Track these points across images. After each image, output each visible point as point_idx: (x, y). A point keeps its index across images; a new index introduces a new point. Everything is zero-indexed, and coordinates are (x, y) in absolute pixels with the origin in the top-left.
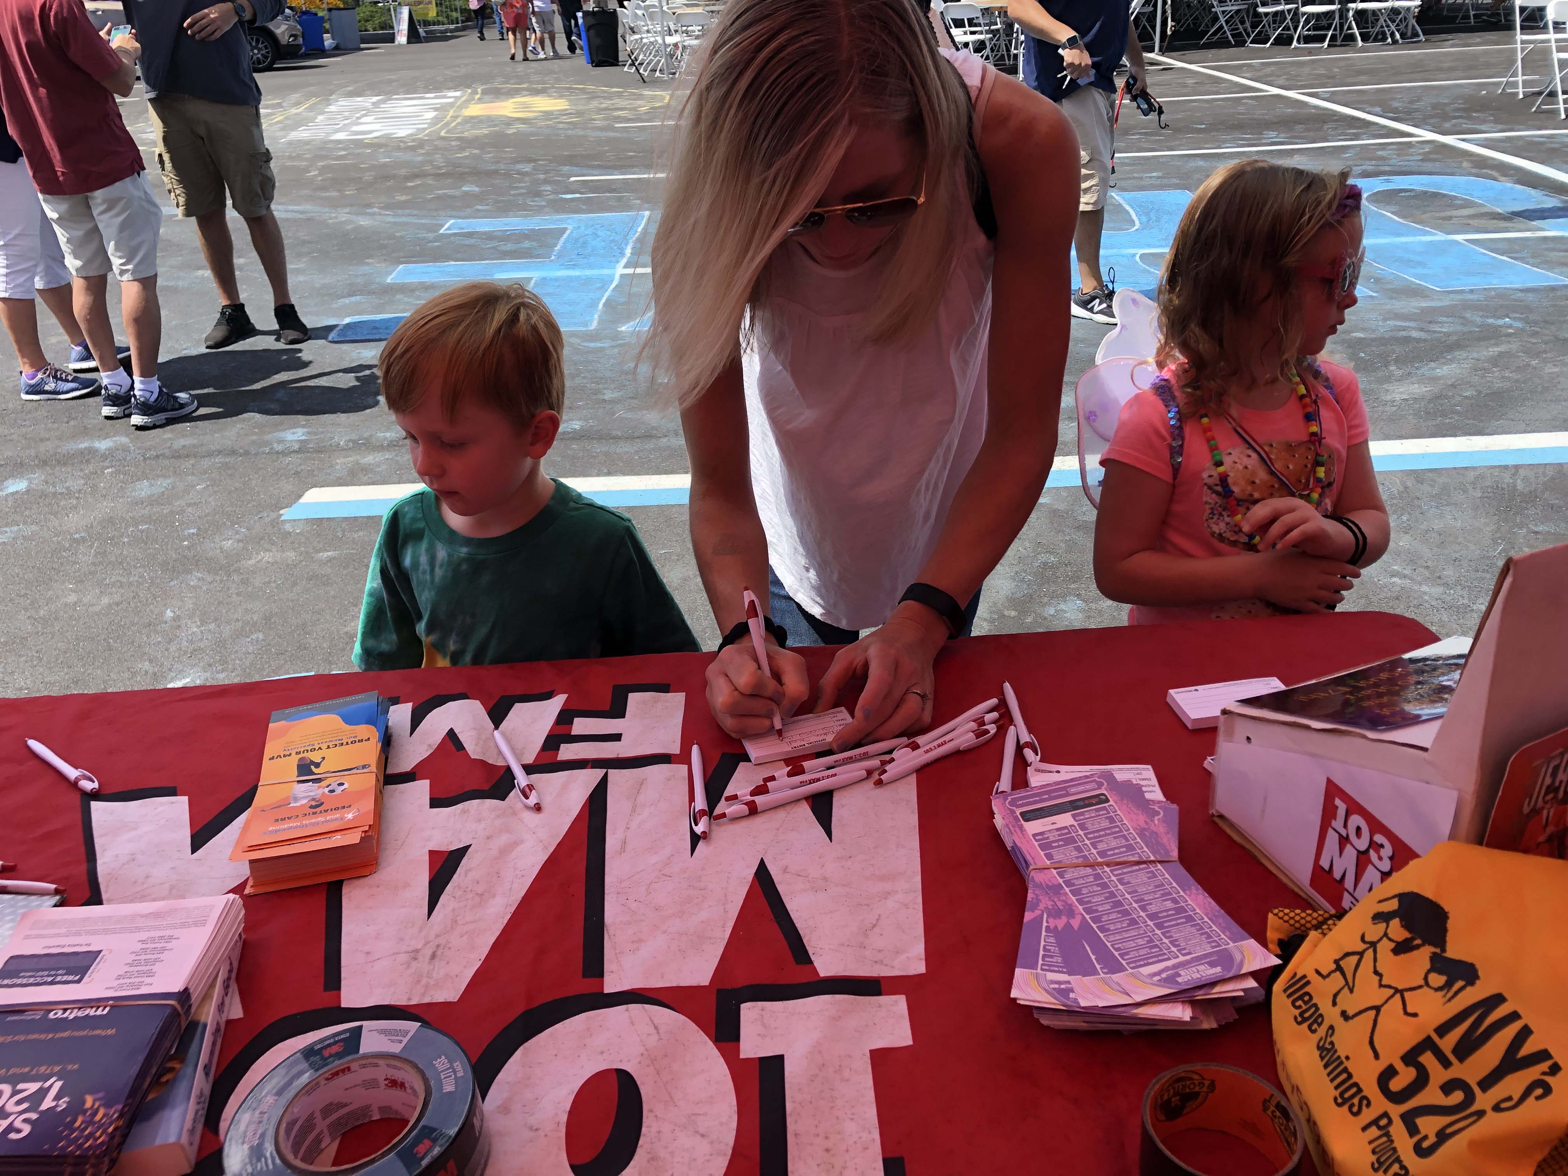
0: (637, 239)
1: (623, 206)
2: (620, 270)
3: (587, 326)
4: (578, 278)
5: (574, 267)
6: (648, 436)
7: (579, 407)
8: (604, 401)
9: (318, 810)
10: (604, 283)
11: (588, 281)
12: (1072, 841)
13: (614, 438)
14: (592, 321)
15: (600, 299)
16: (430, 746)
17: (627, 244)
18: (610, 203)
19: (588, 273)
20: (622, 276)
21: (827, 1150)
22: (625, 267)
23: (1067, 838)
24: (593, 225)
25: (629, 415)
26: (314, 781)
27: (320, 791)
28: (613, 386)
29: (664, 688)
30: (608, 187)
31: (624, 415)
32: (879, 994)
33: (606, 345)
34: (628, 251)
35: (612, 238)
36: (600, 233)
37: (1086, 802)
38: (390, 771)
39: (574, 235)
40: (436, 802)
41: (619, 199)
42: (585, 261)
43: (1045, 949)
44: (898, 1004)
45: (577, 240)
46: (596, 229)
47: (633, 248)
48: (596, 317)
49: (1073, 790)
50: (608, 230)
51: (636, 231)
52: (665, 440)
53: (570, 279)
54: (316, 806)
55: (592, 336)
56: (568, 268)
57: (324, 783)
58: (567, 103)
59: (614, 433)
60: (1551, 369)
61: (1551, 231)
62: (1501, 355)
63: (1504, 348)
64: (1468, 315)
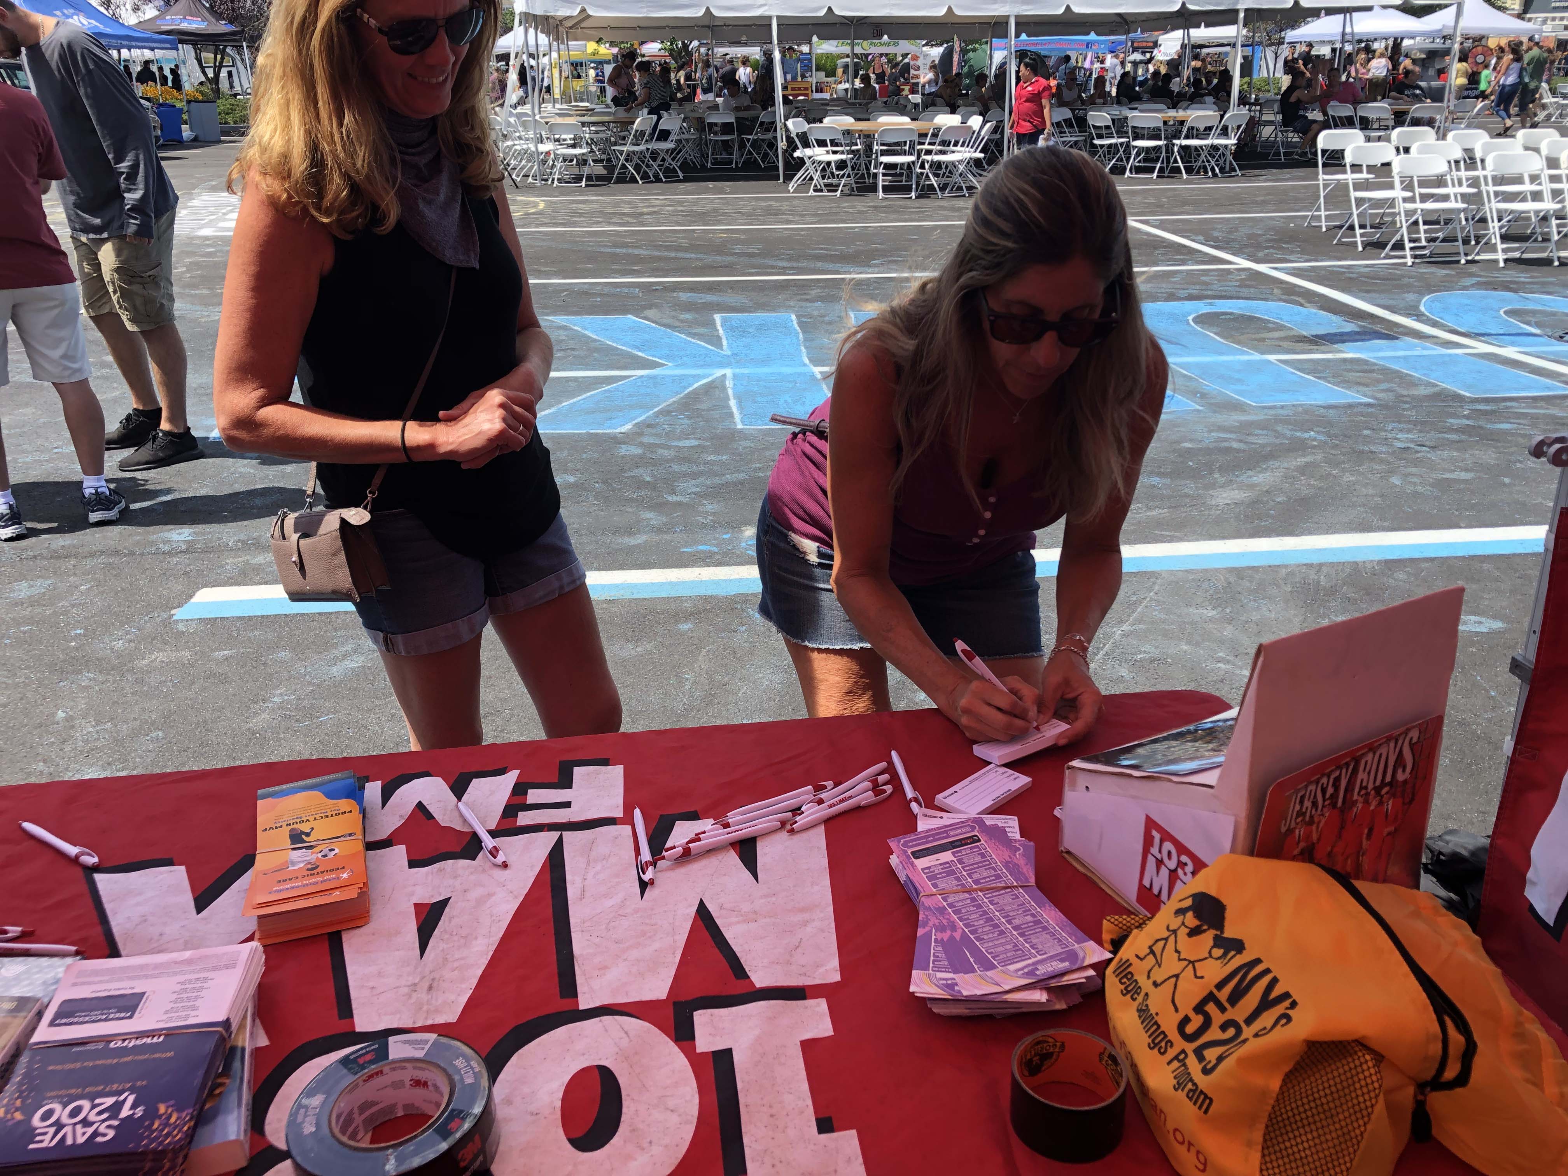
9: (315, 871)
12: (952, 873)
16: (401, 816)
21: (772, 1116)
23: (948, 870)
26: (307, 848)
27: (314, 856)
29: (605, 762)
32: (805, 998)
37: (963, 842)
38: (370, 838)
40: (412, 864)
43: (934, 956)
44: (821, 1005)
49: (952, 833)
54: (313, 868)
57: (315, 850)
60: (1348, 478)
61: (1350, 352)
62: (1307, 465)
63: (1309, 459)
64: (1279, 428)
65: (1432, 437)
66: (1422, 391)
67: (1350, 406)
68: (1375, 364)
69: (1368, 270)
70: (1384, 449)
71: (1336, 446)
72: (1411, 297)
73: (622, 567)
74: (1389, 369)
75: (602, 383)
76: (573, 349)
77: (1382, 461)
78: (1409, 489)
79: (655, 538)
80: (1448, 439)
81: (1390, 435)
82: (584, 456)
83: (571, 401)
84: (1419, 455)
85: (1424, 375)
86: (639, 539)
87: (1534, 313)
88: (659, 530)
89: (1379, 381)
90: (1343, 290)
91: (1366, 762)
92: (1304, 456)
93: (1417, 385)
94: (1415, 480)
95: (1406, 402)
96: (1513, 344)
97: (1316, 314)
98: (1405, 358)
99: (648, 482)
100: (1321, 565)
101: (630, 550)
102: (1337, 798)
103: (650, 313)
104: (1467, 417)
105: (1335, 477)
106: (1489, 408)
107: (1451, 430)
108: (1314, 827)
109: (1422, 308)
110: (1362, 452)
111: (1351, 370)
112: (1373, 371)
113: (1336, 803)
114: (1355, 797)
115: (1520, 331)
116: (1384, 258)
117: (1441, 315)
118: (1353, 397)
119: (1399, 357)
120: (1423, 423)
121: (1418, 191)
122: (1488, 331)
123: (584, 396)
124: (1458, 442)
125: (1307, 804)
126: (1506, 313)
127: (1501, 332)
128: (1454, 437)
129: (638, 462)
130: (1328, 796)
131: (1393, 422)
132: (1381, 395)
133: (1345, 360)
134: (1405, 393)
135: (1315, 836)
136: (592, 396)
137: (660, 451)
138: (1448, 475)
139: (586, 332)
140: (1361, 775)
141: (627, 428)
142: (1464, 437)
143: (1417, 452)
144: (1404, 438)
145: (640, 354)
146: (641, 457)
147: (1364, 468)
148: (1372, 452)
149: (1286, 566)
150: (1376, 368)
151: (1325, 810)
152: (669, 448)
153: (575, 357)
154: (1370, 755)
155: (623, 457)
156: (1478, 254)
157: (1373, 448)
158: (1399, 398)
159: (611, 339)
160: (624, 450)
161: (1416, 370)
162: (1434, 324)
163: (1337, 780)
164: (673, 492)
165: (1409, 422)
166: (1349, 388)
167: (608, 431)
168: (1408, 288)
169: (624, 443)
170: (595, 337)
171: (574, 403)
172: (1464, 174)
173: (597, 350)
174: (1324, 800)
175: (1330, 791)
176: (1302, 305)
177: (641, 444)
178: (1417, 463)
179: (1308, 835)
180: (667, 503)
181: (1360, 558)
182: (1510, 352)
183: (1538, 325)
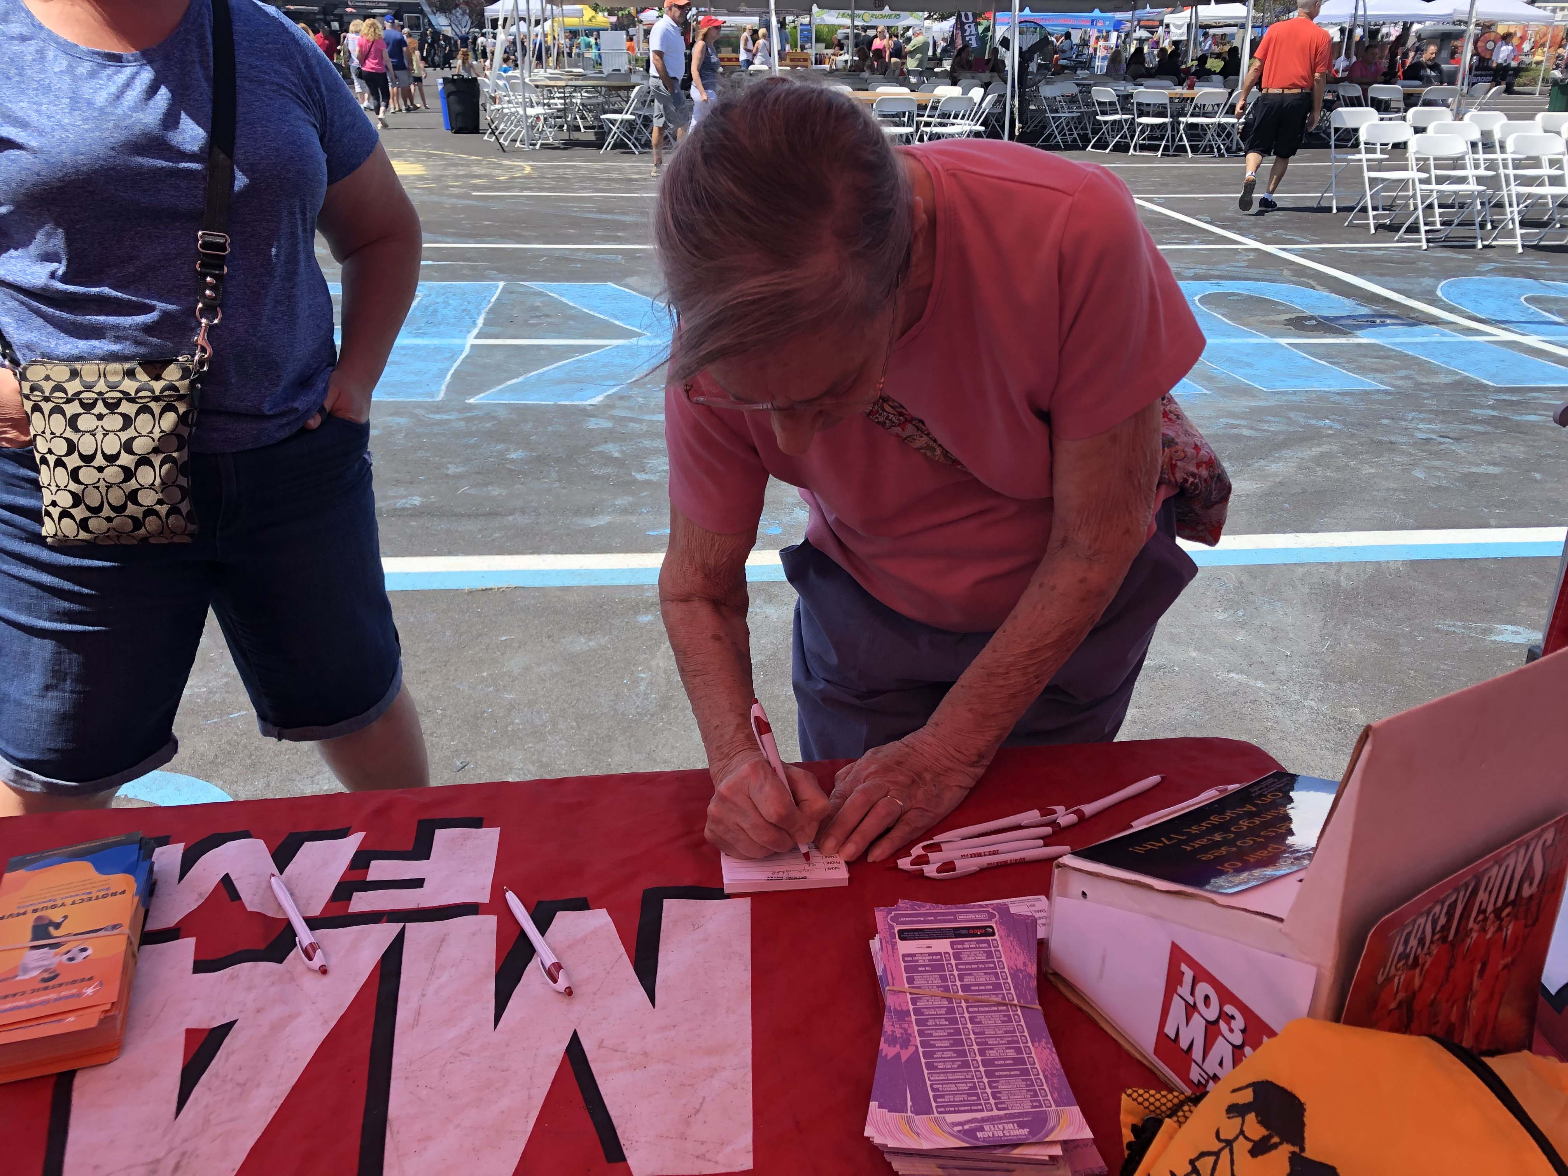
0: (490, 309)
1: (477, 275)
2: (471, 340)
3: (433, 397)
4: (426, 347)
5: (424, 335)
6: (493, 514)
7: (420, 482)
8: (447, 475)
9: (51, 983)
10: (454, 354)
11: (438, 350)
13: (456, 515)
14: (439, 392)
15: (449, 370)
16: (202, 894)
17: (479, 314)
18: (464, 272)
19: (436, 341)
20: (472, 346)
22: (477, 337)
24: (444, 294)
25: (473, 491)
26: (52, 945)
28: (458, 460)
29: (477, 823)
30: (462, 255)
31: (468, 491)
33: (452, 417)
34: (480, 322)
35: (463, 307)
36: (450, 302)
38: (152, 927)
39: (424, 302)
40: (201, 966)
41: (474, 268)
42: (434, 330)
45: (427, 307)
46: (447, 297)
47: (485, 319)
48: (443, 387)
50: (461, 299)
51: (489, 301)
52: (511, 518)
53: (417, 348)
54: (50, 978)
55: (438, 408)
56: (417, 336)
57: (63, 949)
58: (423, 168)
59: (457, 510)
60: (1367, 470)
61: (1364, 338)
62: (1323, 455)
63: (1325, 448)
64: (1292, 415)
65: (1455, 428)
66: (1442, 379)
67: (1366, 393)
68: (1392, 350)
69: (1381, 252)
70: (1404, 439)
71: (1352, 436)
72: (1427, 281)
73: (580, 551)
74: (1407, 355)
75: (576, 352)
76: (547, 316)
77: (1403, 452)
78: (1433, 483)
79: (620, 519)
80: (1472, 431)
81: (1410, 425)
82: (550, 428)
83: (541, 371)
84: (1442, 447)
85: (1444, 362)
86: (603, 520)
87: (1556, 300)
88: (624, 511)
89: (1396, 368)
90: (1355, 274)
91: (1490, 878)
92: (1320, 445)
93: (1436, 373)
94: (1440, 474)
95: (1426, 391)
96: (1536, 333)
97: (1327, 297)
98: (1423, 344)
99: (616, 458)
100: (1340, 565)
101: (591, 532)
102: (1450, 928)
103: (630, 280)
104: (1492, 408)
105: (1352, 468)
106: (1514, 398)
107: (1476, 421)
108: (1418, 970)
109: (1439, 293)
110: (1380, 442)
111: (1366, 356)
112: (1388, 357)
113: (1448, 935)
114: (1471, 924)
115: (1542, 320)
116: (1398, 241)
117: (1459, 301)
118: (1370, 385)
119: (1417, 343)
120: (1444, 413)
121: (1434, 172)
122: (1509, 318)
123: (555, 365)
124: (1483, 434)
125: (1413, 942)
126: (1526, 299)
127: (1523, 319)
128: (1479, 428)
129: (609, 436)
130: (1438, 928)
131: (1413, 411)
132: (1399, 383)
133: (1359, 345)
134: (1424, 380)
135: (1417, 982)
136: (563, 365)
137: (632, 424)
138: (1474, 470)
139: (563, 299)
140: (1482, 896)
141: (598, 400)
142: (1490, 429)
143: (1440, 443)
144: (1425, 429)
145: (617, 323)
146: (611, 431)
147: (1383, 460)
148: (1391, 443)
149: (1303, 565)
150: (1393, 354)
151: (1433, 947)
152: (641, 421)
153: (549, 324)
154: (1496, 868)
155: (591, 430)
156: (1495, 239)
157: (1393, 439)
158: (1418, 384)
159: (588, 307)
160: (593, 424)
161: (1435, 359)
162: (1452, 310)
163: (1453, 906)
164: (642, 469)
165: (1431, 411)
166: (1364, 374)
167: (577, 403)
168: (1424, 272)
169: (594, 416)
170: (571, 304)
171: (543, 374)
172: (1481, 156)
173: (573, 318)
174: (1433, 934)
175: (1443, 920)
176: (1313, 288)
177: (612, 418)
178: (1438, 455)
179: (1410, 982)
180: (635, 481)
181: (1383, 558)
182: (1532, 340)
183: (1560, 313)
